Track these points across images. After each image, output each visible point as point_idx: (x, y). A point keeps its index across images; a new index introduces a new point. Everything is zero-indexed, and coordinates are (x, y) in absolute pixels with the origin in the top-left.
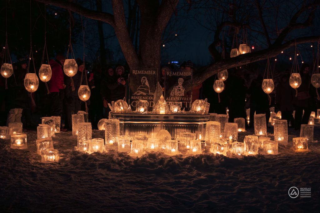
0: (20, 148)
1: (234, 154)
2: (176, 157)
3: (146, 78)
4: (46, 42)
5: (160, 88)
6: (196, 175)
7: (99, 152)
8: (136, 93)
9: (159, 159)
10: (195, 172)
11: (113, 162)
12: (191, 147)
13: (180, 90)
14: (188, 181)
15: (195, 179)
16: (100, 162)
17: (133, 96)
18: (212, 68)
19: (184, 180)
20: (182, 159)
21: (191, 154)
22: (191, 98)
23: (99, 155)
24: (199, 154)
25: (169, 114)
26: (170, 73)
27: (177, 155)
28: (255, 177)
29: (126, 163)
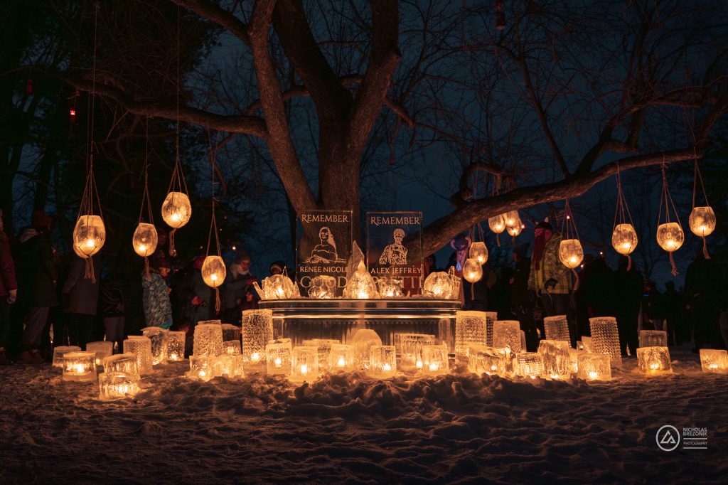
0: (81, 380)
1: (522, 377)
2: (393, 381)
3: (329, 230)
4: (146, 183)
5: (360, 254)
6: (441, 418)
7: (225, 376)
8: (308, 260)
9: (353, 385)
10: (436, 414)
11: (252, 394)
12: (427, 363)
13: (398, 253)
14: (422, 432)
15: (437, 427)
16: (222, 397)
17: (304, 265)
18: (459, 216)
19: (411, 429)
20: (406, 386)
21: (426, 376)
22: (421, 270)
23: (225, 383)
24: (444, 374)
25: (376, 298)
26: (376, 219)
27: (394, 377)
28: (582, 422)
29: (279, 397)
